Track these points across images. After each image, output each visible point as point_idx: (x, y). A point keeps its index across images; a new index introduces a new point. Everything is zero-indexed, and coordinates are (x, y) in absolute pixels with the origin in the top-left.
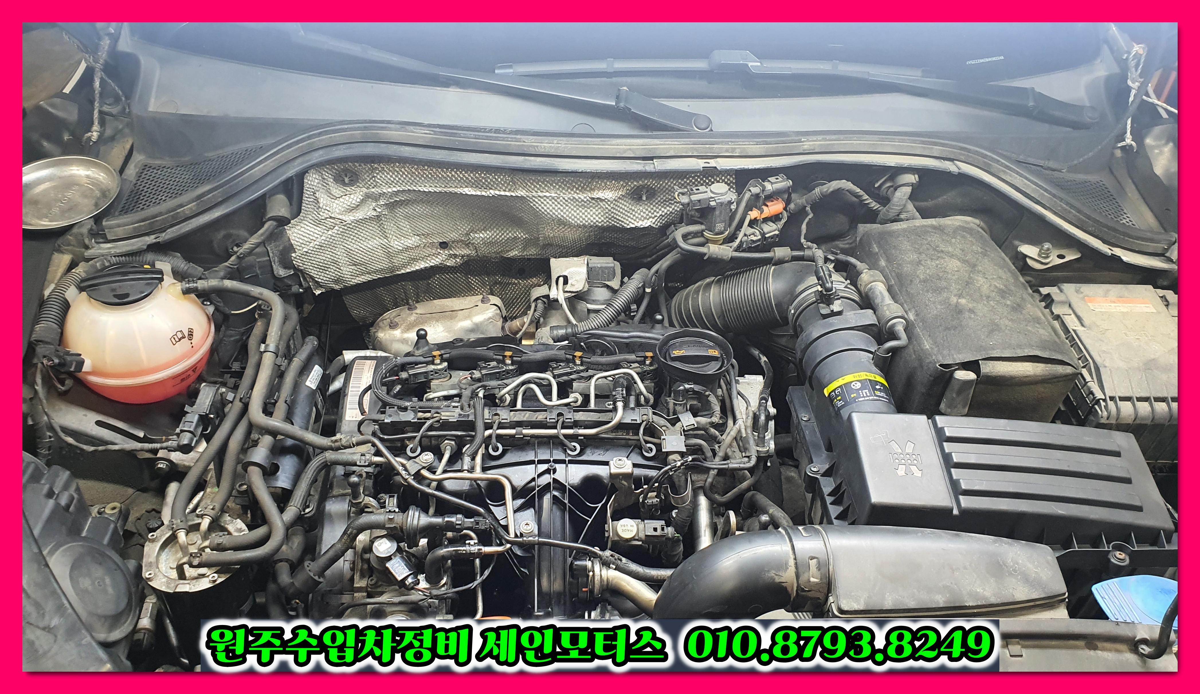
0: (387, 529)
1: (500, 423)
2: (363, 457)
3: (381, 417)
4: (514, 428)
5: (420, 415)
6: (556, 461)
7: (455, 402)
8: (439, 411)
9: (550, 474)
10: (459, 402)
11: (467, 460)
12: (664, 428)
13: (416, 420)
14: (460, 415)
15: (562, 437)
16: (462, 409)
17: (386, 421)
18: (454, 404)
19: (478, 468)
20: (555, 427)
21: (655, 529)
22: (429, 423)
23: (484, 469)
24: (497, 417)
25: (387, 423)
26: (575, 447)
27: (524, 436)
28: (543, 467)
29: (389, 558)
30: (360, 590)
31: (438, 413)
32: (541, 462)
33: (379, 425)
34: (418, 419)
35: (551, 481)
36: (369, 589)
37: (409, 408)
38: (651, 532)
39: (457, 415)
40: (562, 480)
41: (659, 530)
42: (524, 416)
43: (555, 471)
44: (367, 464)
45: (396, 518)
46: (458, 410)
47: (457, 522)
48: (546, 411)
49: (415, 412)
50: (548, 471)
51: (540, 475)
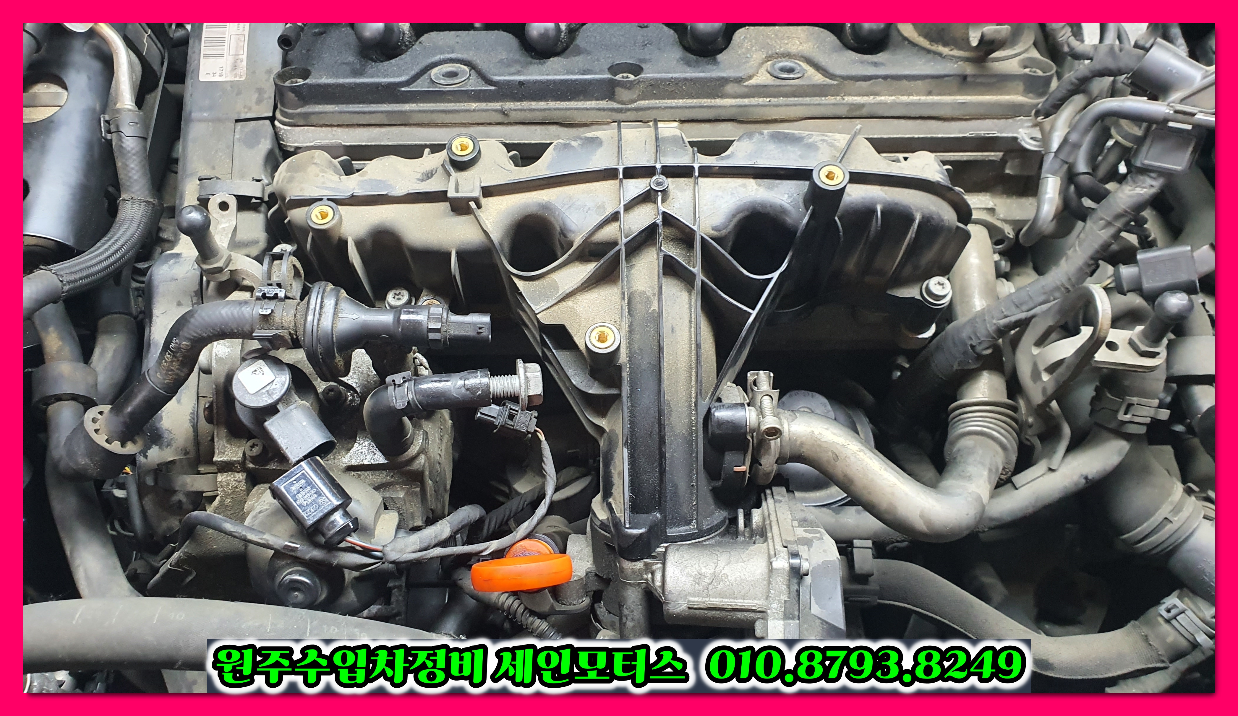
0: (260, 339)
6: (669, 171)
9: (655, 202)
29: (272, 410)
30: (227, 467)
32: (632, 173)
35: (659, 221)
36: (251, 465)
40: (685, 218)
43: (666, 195)
45: (278, 314)
47: (432, 326)
50: (649, 197)
51: (629, 207)
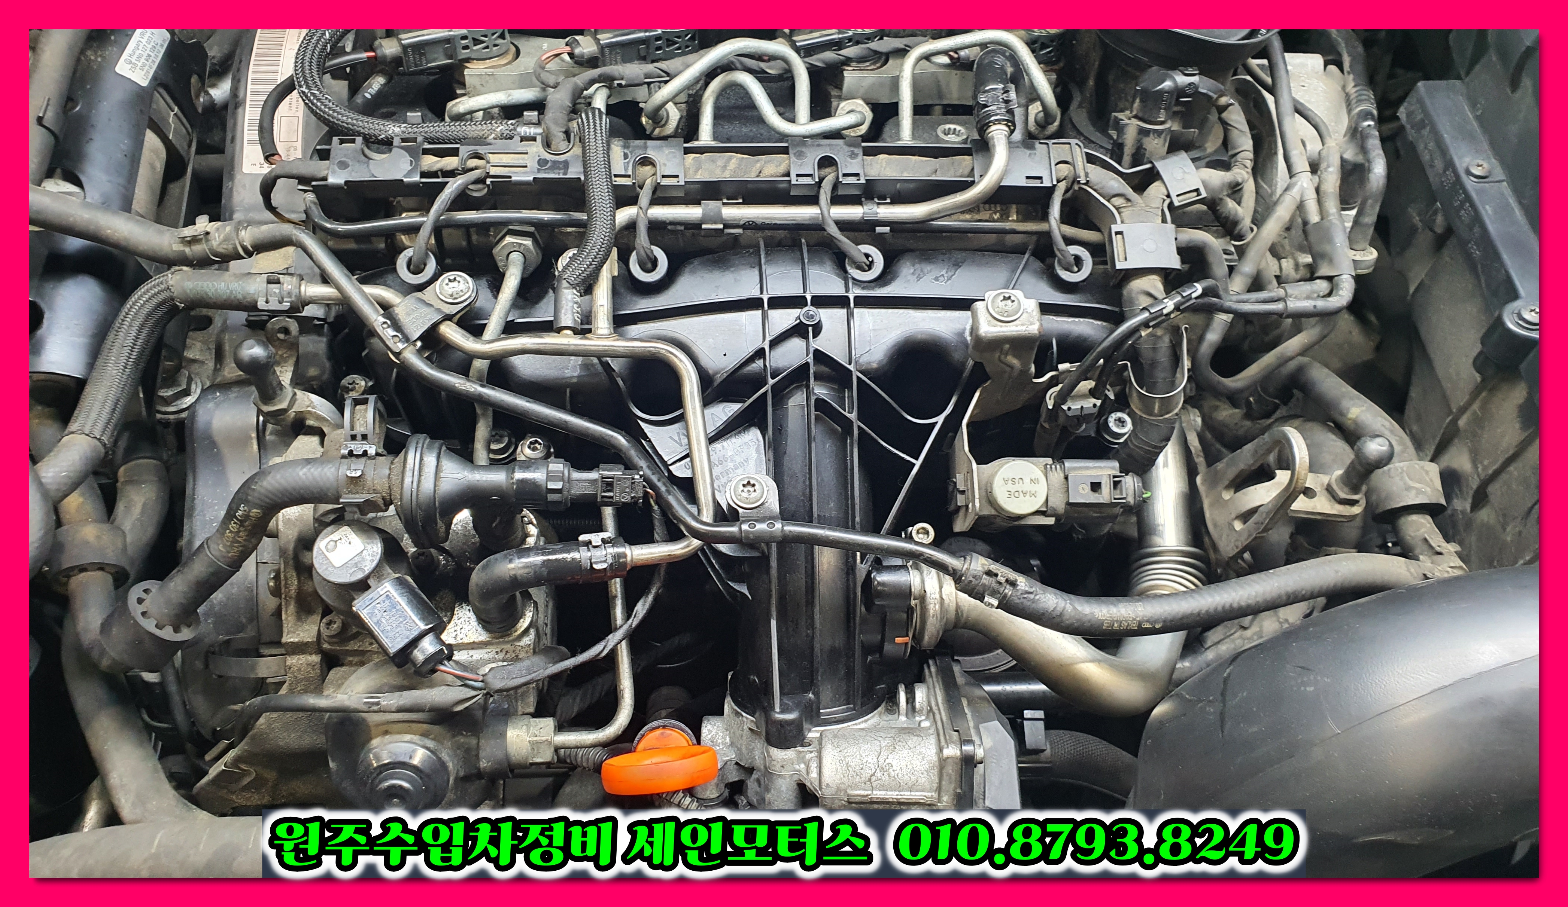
1: (657, 188)
2: (274, 288)
3: (318, 168)
4: (698, 203)
5: (430, 162)
6: (821, 301)
7: (529, 123)
8: (481, 150)
9: (805, 336)
10: (538, 124)
11: (569, 297)
12: (1118, 201)
13: (416, 178)
14: (542, 162)
15: (833, 230)
16: (547, 144)
17: (331, 180)
18: (524, 130)
19: (603, 323)
20: (813, 200)
21: (1096, 487)
22: (453, 186)
23: (620, 322)
24: (648, 169)
25: (336, 188)
26: (867, 256)
27: (726, 226)
28: (784, 319)
29: (362, 586)
30: (299, 648)
31: (479, 157)
32: (778, 303)
33: (316, 190)
34: (423, 175)
35: (810, 360)
36: (326, 646)
37: (396, 141)
38: (1083, 495)
39: (533, 164)
40: (838, 354)
41: (1106, 489)
42: (725, 167)
43: (817, 329)
44: (286, 305)
45: (370, 475)
46: (536, 149)
47: (551, 486)
48: (785, 151)
49: (416, 153)
50: (799, 330)
51: (775, 343)
